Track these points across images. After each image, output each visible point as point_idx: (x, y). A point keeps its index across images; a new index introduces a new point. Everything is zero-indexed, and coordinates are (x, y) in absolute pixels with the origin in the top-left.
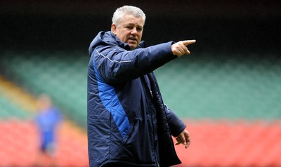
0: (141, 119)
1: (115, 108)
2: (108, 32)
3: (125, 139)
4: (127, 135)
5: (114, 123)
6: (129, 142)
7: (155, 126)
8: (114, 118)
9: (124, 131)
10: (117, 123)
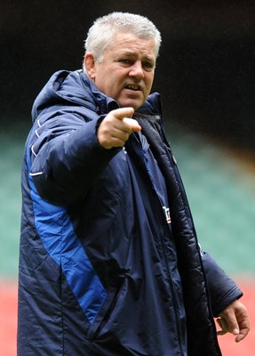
0: (135, 276)
1: (69, 255)
2: (76, 73)
3: (93, 325)
4: (100, 315)
5: (69, 289)
6: (105, 330)
7: (178, 288)
8: (69, 278)
9: (90, 307)
10: (75, 290)
